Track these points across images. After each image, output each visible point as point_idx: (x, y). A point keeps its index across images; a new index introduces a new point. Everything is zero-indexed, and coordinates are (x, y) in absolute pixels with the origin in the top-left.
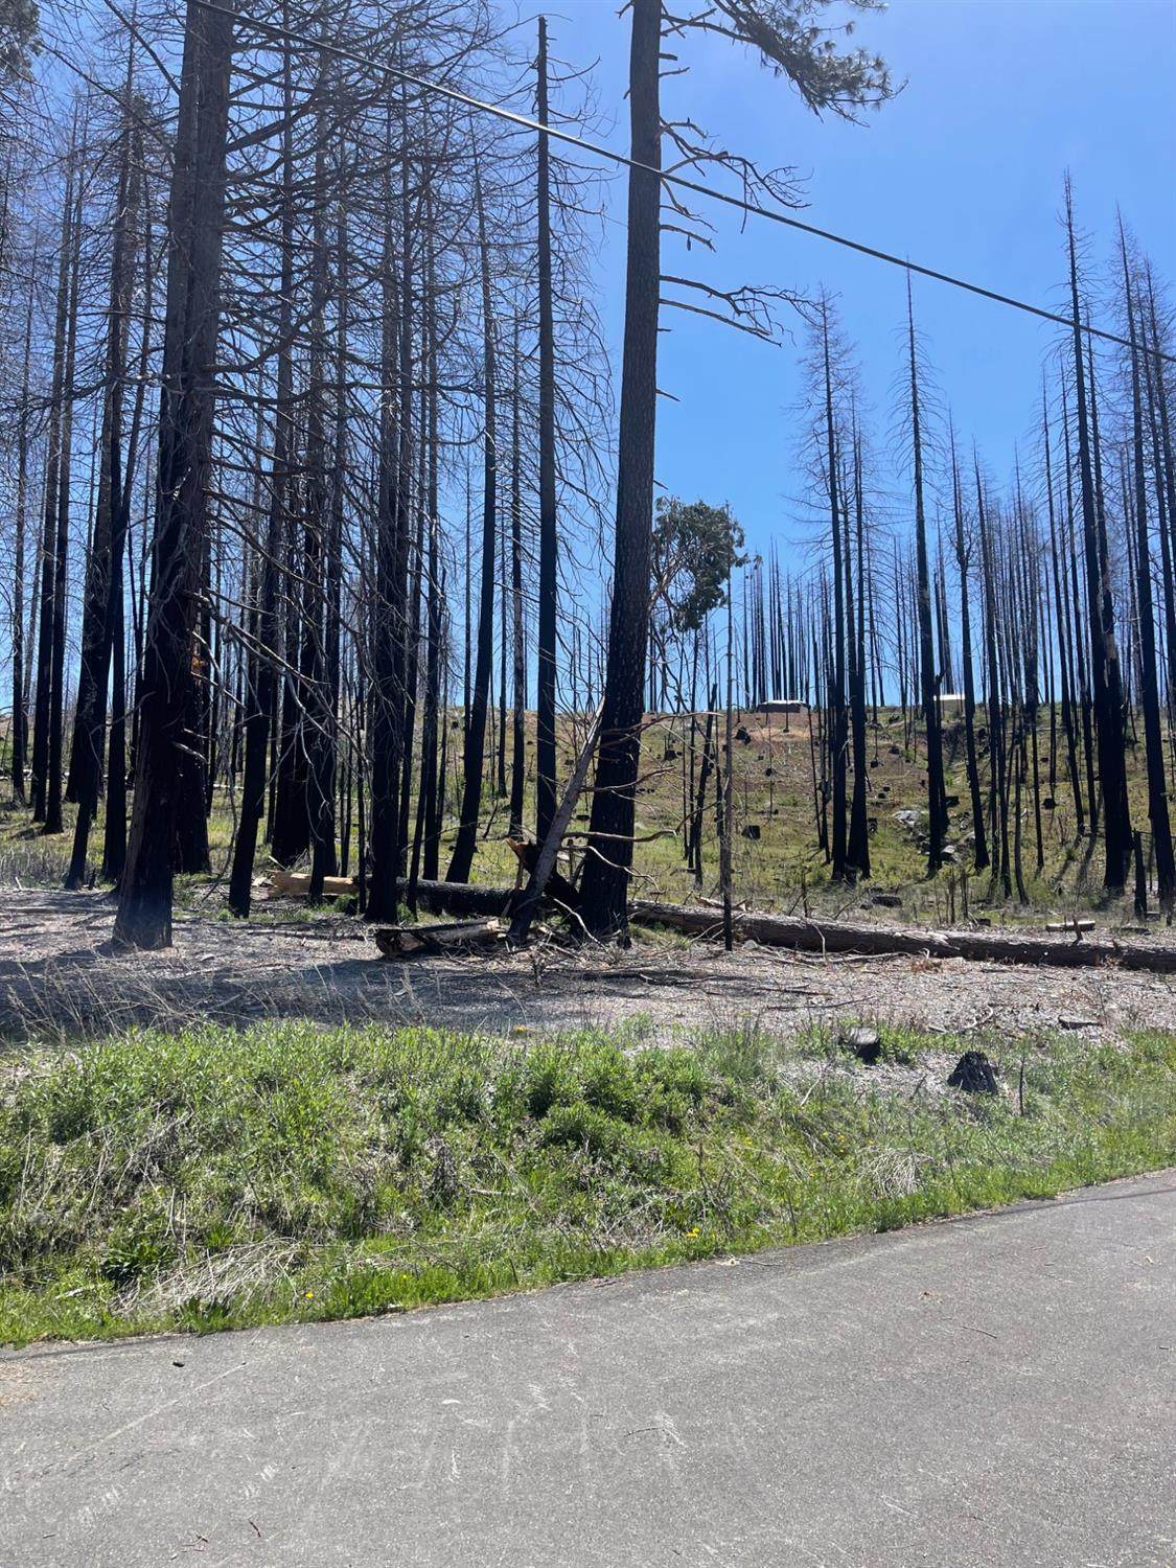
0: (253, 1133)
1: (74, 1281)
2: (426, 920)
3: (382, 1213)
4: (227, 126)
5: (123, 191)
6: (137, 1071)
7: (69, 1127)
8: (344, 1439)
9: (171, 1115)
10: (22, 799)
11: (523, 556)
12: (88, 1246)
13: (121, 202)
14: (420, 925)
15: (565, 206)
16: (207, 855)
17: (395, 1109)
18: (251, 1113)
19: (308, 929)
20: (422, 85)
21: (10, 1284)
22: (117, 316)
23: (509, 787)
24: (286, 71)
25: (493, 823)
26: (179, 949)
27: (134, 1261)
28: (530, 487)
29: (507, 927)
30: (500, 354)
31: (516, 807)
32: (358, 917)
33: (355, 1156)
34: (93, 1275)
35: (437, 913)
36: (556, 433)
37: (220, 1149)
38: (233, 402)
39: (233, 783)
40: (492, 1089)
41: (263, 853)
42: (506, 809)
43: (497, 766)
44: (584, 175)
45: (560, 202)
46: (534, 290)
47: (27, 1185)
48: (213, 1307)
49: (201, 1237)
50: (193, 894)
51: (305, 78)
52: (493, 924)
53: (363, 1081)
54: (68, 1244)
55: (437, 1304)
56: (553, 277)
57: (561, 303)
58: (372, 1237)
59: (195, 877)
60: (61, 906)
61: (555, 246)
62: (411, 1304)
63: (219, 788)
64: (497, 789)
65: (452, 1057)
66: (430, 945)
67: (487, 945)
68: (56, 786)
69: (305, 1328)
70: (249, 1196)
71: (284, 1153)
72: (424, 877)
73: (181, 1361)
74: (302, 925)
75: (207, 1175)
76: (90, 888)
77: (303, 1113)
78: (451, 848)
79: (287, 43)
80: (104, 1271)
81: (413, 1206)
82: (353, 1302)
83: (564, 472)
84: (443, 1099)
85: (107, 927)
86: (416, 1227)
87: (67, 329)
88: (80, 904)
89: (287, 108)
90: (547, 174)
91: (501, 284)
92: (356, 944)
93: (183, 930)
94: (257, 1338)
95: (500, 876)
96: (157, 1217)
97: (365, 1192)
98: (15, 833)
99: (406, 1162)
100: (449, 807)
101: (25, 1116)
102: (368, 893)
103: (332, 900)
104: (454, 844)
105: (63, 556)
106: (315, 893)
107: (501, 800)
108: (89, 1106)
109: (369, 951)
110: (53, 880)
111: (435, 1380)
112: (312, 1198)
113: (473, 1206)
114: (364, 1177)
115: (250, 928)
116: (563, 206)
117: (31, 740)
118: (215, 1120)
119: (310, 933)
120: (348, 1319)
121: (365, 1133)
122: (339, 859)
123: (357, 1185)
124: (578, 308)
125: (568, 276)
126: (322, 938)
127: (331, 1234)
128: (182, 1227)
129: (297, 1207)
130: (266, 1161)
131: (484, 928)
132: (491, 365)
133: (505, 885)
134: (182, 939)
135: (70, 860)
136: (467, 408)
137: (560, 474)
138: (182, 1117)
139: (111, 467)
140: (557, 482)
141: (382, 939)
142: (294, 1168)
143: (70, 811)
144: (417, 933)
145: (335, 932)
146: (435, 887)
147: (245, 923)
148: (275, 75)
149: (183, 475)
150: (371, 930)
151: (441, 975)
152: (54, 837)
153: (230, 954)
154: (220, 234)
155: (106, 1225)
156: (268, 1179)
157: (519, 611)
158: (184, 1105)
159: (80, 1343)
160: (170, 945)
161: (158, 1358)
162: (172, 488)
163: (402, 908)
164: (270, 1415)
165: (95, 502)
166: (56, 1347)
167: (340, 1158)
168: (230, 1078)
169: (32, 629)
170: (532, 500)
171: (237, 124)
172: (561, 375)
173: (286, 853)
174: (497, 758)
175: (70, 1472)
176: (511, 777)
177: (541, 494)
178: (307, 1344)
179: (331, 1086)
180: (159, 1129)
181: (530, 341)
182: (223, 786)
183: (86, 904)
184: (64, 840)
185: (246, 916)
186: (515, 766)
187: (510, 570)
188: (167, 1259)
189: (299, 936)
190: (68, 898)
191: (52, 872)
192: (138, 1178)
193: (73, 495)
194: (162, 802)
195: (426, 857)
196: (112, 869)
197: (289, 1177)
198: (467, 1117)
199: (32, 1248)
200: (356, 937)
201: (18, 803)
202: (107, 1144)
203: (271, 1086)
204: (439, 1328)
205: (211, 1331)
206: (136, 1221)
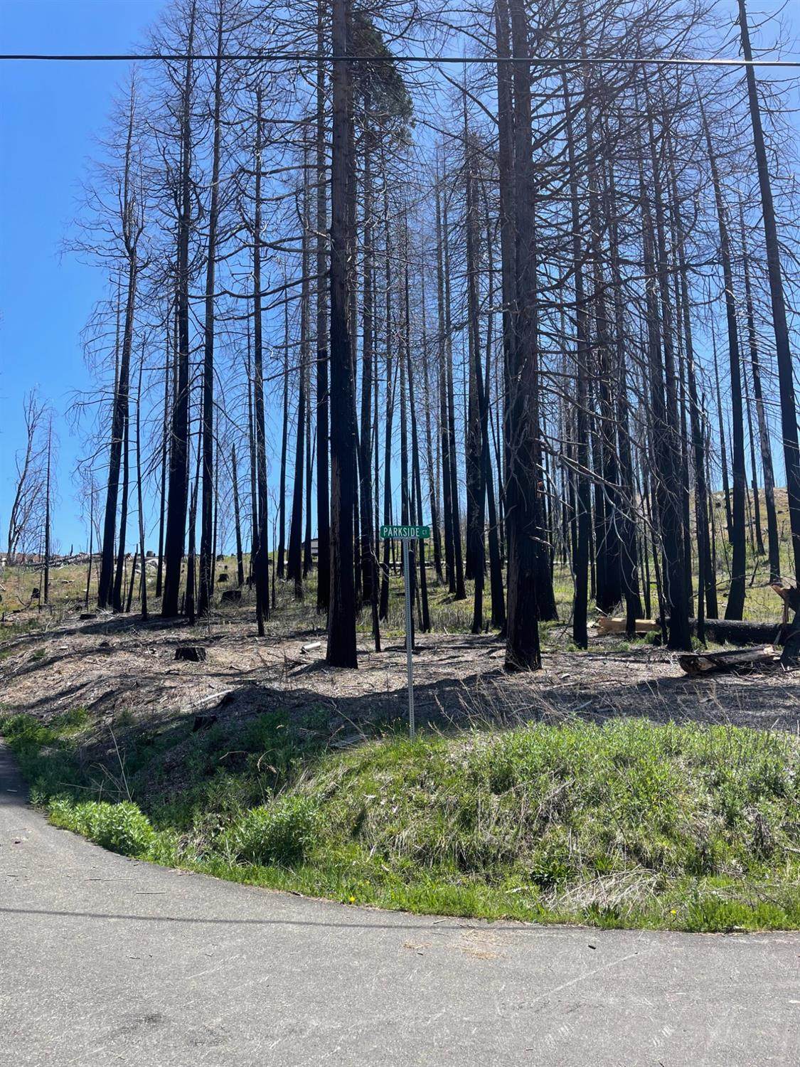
0: (616, 795)
1: (514, 884)
2: (713, 648)
3: (718, 859)
4: (532, 134)
5: (469, 196)
6: (537, 750)
7: (502, 783)
8: (719, 1017)
9: (561, 779)
10: (442, 580)
11: (761, 373)
12: (521, 861)
13: (468, 204)
14: (710, 651)
15: (773, 112)
16: (555, 608)
17: (717, 784)
18: (614, 781)
19: (630, 656)
20: (658, 62)
21: (478, 881)
22: (472, 275)
23: (766, 547)
24: (565, 86)
25: (757, 574)
26: (546, 670)
27: (551, 874)
28: (765, 321)
29: (780, 652)
30: (732, 231)
31: (774, 561)
32: (663, 647)
33: (691, 816)
34: (527, 880)
35: (722, 643)
36: (783, 277)
37: (597, 804)
38: (550, 310)
39: (565, 560)
40: (792, 773)
41: (592, 605)
42: (765, 563)
43: (755, 532)
44: (784, 86)
45: (769, 110)
46: (755, 179)
47: (481, 819)
48: (607, 911)
49: (591, 863)
50: (549, 634)
51: (577, 86)
52: (768, 650)
53: (690, 763)
54: (509, 858)
55: (771, 930)
56: (769, 164)
57: (777, 182)
58: (712, 876)
59: (549, 623)
60: (470, 645)
61: (767, 142)
62: (751, 928)
63: (557, 564)
64: (756, 549)
65: (756, 748)
66: (721, 666)
67: (767, 665)
68: (460, 570)
69: (673, 935)
70: (620, 838)
71: (640, 810)
72: (708, 617)
73: (593, 945)
74: (624, 653)
75: (589, 821)
76: (486, 633)
77: (650, 783)
78: (725, 595)
79: (564, 67)
80: (533, 878)
81: (740, 856)
82: (706, 921)
83: (792, 305)
84: (753, 778)
85: (501, 657)
86: (746, 871)
87: (444, 290)
88: (482, 643)
89: (567, 109)
90: (756, 94)
91: (729, 181)
92: (665, 666)
93: (547, 658)
94: (642, 936)
95: (768, 613)
96: (561, 846)
97: (703, 843)
98: (440, 600)
99: (730, 823)
100: (720, 565)
101: (475, 775)
102: (668, 631)
103: (642, 635)
104: (728, 592)
105: (452, 429)
106: (630, 631)
107: (760, 557)
108: (510, 770)
109: (676, 671)
110: (465, 628)
111: (781, 985)
112: (664, 843)
113: (788, 861)
114: (700, 832)
115: (590, 656)
116: (771, 112)
117: (443, 543)
118: (590, 784)
119: (630, 659)
120: (705, 932)
121: (696, 800)
122: (644, 607)
123: (695, 837)
124: (791, 182)
125: (781, 161)
126: (639, 662)
127: (681, 870)
128: (578, 854)
129: (654, 849)
130: (628, 815)
131: (761, 653)
132: (725, 242)
133: (772, 621)
134: (547, 664)
135: (472, 616)
136: (712, 275)
137: (789, 307)
138: (569, 781)
139: (476, 370)
140: (787, 314)
141: (684, 662)
142: (648, 821)
143: (470, 585)
144: (710, 658)
145: (649, 658)
146: (718, 625)
147: (586, 653)
148: (557, 91)
149: (522, 364)
150: (674, 657)
151: (733, 688)
152: (462, 601)
153: (580, 673)
154: (533, 205)
155: (530, 848)
156: (631, 827)
157: (762, 415)
158: (568, 774)
159: (528, 924)
160: (540, 668)
161: (577, 940)
162: (516, 374)
163: (695, 640)
164: (662, 992)
165: (467, 393)
166: (512, 924)
167: (680, 816)
168: (596, 756)
169: (438, 477)
170: (767, 333)
171: (538, 131)
172: (782, 235)
173: (607, 604)
174: (754, 526)
175: (536, 1009)
176: (767, 540)
177: (775, 326)
178: (677, 946)
179: (667, 766)
180: (555, 789)
181: (755, 216)
182: (559, 562)
183: (485, 643)
184: (467, 603)
185: (586, 648)
186: (769, 531)
187: (752, 386)
188: (571, 874)
189: (624, 661)
190: (475, 639)
191: (463, 623)
192: (546, 819)
193: (456, 391)
194: (527, 575)
195: (707, 603)
196: (498, 620)
197: (645, 827)
198: (775, 793)
199: (488, 858)
200: (663, 661)
201: (440, 582)
202: (525, 795)
203: (625, 763)
204: (776, 948)
205: (609, 927)
206: (548, 847)
